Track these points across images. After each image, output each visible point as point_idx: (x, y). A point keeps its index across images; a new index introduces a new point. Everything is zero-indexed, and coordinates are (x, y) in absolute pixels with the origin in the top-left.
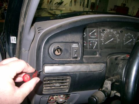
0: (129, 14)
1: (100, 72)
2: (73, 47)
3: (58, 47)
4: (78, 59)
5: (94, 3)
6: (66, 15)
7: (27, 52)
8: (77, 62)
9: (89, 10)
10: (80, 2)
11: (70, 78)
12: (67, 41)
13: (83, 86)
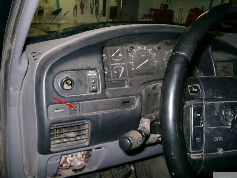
0: (175, 21)
1: (133, 110)
2: (89, 76)
3: (67, 77)
4: (98, 93)
5: (115, 7)
6: (72, 31)
7: (18, 92)
8: (98, 98)
9: (107, 20)
10: (91, 8)
11: (89, 122)
12: (80, 67)
13: (110, 133)
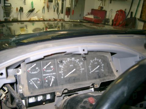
5: (69, 8)
10: (54, 8)
